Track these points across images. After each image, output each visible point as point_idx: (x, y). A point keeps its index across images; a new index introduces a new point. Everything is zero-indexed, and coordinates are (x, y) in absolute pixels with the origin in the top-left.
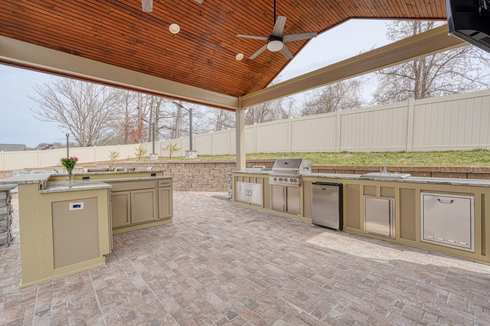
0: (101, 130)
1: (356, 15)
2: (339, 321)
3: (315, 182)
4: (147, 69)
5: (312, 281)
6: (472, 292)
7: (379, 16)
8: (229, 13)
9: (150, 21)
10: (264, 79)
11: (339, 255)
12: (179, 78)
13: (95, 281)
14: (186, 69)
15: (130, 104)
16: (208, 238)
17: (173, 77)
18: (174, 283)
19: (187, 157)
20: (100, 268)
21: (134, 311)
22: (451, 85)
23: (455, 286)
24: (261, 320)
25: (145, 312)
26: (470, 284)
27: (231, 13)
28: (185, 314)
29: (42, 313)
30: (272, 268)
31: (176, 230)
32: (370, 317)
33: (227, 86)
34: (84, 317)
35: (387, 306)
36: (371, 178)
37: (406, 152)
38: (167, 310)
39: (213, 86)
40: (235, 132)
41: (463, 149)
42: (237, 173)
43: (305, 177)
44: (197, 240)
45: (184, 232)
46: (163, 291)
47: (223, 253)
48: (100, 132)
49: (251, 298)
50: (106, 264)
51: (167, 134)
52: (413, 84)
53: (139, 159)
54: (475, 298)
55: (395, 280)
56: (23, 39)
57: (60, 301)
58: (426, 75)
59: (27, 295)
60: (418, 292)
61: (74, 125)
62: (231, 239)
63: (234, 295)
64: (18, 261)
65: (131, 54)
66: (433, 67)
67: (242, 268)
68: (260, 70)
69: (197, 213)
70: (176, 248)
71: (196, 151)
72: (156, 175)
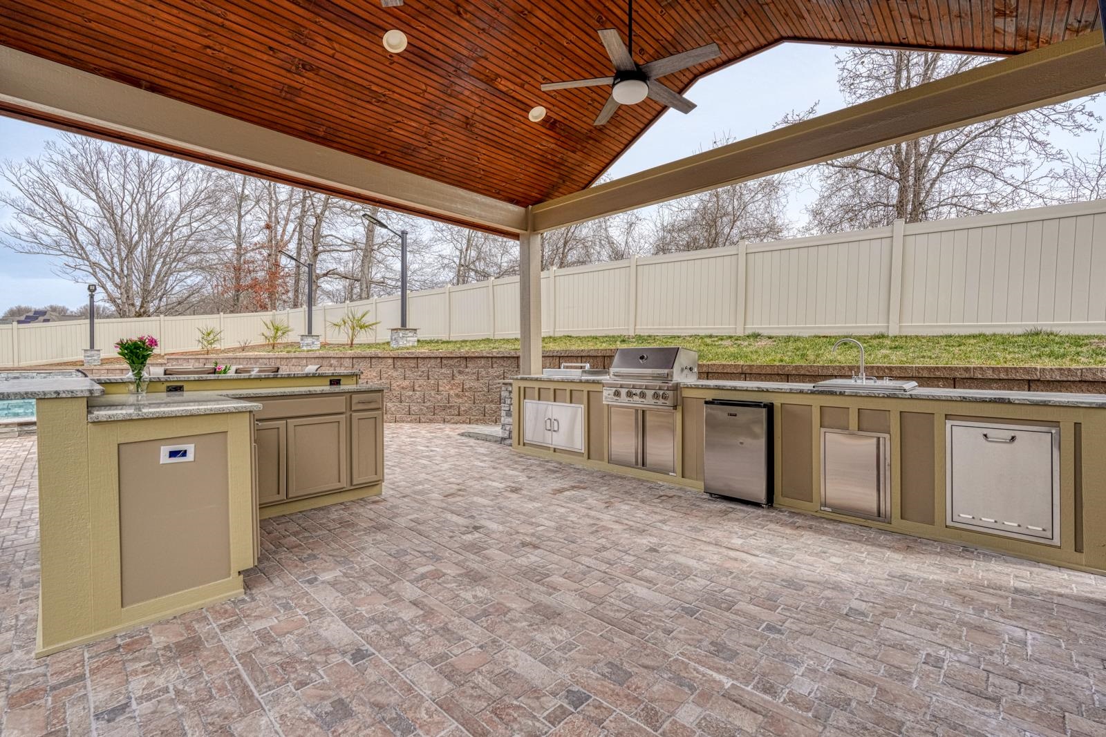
0: (171, 278)
1: (797, 34)
2: (817, 701)
3: (709, 398)
4: (322, 134)
5: (734, 617)
6: (1072, 630)
7: (848, 38)
8: (522, 12)
9: (340, 21)
10: (587, 168)
11: (778, 559)
12: (395, 158)
13: (228, 634)
14: (414, 136)
15: (248, 217)
16: (476, 528)
17: (383, 155)
18: (423, 632)
19: (393, 345)
20: (233, 602)
21: (343, 700)
22: (970, 196)
23: (1036, 619)
24: (646, 706)
25: (372, 700)
26: (1063, 613)
27: (526, 12)
28: (469, 702)
29: (112, 714)
30: (641, 591)
31: (395, 511)
32: (880, 689)
33: (504, 179)
34: (223, 717)
35: (909, 665)
36: (838, 390)
37: (888, 336)
38: (421, 693)
39: (472, 178)
40: (518, 285)
41: (1005, 331)
42: (526, 379)
43: (687, 387)
44: (451, 534)
45: (416, 516)
46: (401, 651)
47: (519, 561)
48: (170, 282)
49: (611, 660)
50: (245, 593)
51: (337, 290)
52: (894, 190)
53: (271, 347)
54: (1081, 642)
55: (910, 610)
56: (23, 45)
57: (151, 684)
58: (920, 171)
59: (61, 673)
60: (965, 633)
61: (105, 264)
62: (530, 530)
63: (569, 654)
64: (15, 592)
65: (288, 96)
66: (934, 155)
67: (571, 593)
68: (579, 147)
69: (435, 472)
70: (405, 553)
71: (415, 330)
72: (341, 382)
